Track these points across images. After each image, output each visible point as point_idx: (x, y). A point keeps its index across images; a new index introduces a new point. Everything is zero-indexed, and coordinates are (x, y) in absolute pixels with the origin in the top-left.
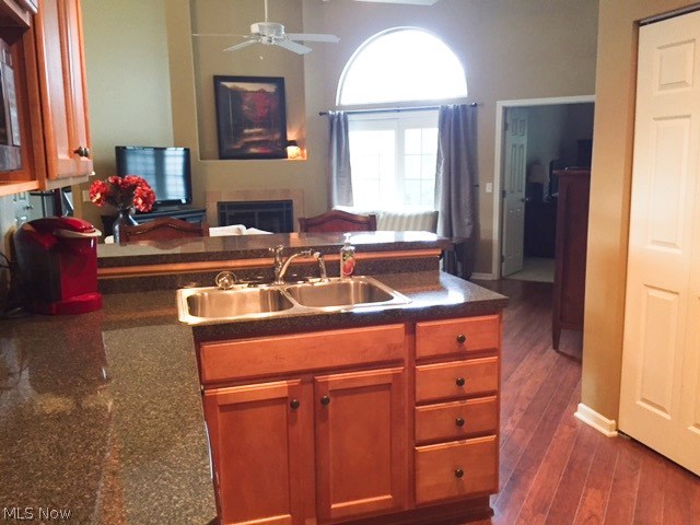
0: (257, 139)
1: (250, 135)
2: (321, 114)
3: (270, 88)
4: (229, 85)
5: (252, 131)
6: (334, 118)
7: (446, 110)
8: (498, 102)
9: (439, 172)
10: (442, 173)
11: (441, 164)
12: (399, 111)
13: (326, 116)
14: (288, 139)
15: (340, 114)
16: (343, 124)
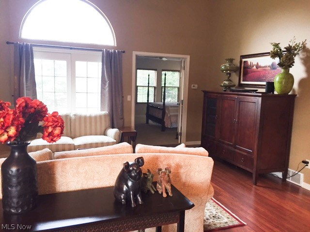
2: (8, 43)
6: (22, 48)
7: (108, 53)
8: (134, 52)
9: (105, 89)
10: (107, 89)
11: (105, 85)
12: (71, 49)
13: (13, 45)
15: (27, 45)
16: (30, 53)
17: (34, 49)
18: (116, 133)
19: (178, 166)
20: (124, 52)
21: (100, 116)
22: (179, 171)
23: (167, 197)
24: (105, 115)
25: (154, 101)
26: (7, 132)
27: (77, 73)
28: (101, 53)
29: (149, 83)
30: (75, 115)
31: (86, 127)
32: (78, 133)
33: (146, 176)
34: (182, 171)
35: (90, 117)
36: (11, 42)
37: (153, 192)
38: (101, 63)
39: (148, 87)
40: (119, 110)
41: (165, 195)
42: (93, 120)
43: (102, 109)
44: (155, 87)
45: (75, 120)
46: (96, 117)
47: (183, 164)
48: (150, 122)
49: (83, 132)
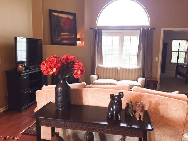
0: (66, 37)
1: (63, 35)
2: (90, 29)
3: (71, 17)
4: (55, 14)
6: (97, 31)
7: (143, 30)
8: (162, 28)
9: (140, 53)
10: (141, 53)
11: (141, 50)
12: (122, 29)
13: (92, 30)
14: (77, 38)
15: (99, 29)
16: (100, 33)
17: (103, 31)
18: (143, 80)
19: (157, 104)
20: (155, 29)
21: (135, 69)
22: (158, 107)
23: (139, 120)
24: (138, 69)
25: (185, 62)
26: (53, 70)
27: (124, 44)
28: (139, 30)
29: (179, 49)
30: (120, 68)
31: (125, 75)
32: (121, 78)
33: (128, 105)
34: (160, 107)
35: (129, 70)
36: (92, 28)
37: (132, 116)
38: (139, 37)
39: (179, 52)
40: (149, 66)
41: (138, 119)
42: (130, 72)
43: (138, 65)
44: (186, 53)
45: (120, 70)
46: (132, 70)
47: (161, 103)
48: (178, 76)
49: (124, 78)
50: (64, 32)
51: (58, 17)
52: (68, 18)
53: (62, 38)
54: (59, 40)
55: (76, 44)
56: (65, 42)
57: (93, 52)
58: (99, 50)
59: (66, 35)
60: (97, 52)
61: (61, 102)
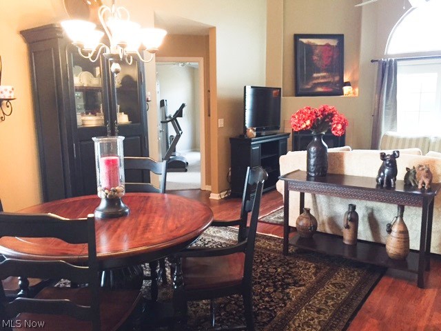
0: (322, 81)
1: (318, 78)
2: (372, 61)
3: (333, 42)
4: (305, 41)
5: (319, 75)
6: (386, 64)
13: (377, 63)
14: (345, 81)
15: (391, 61)
16: (393, 68)
30: (436, 138)
36: (376, 60)
41: (420, 187)
50: (319, 72)
51: (309, 46)
52: (328, 45)
53: (315, 84)
54: (309, 87)
55: (342, 93)
56: (319, 89)
57: (376, 107)
58: (389, 102)
59: (324, 77)
60: (386, 106)
61: (314, 165)
